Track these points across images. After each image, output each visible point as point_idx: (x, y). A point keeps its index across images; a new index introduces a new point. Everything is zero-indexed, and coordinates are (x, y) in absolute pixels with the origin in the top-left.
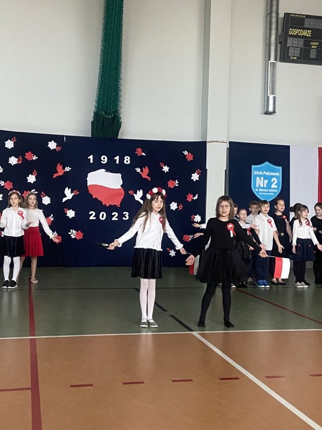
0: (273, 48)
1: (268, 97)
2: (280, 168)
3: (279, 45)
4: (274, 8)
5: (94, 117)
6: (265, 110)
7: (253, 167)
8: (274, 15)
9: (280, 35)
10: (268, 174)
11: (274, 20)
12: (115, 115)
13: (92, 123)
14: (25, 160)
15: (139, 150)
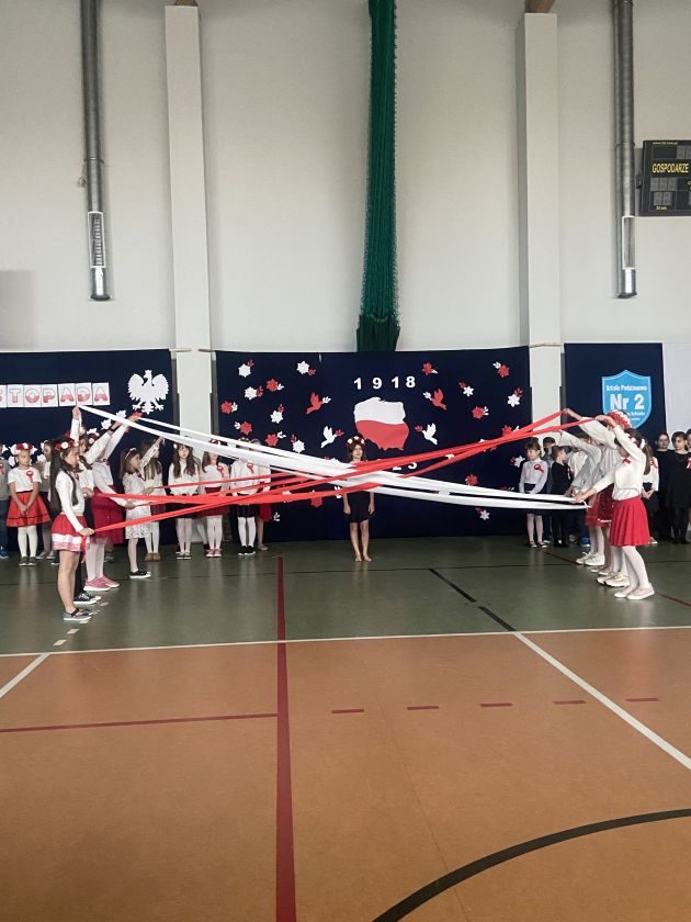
0: (627, 196)
1: (623, 272)
2: (649, 378)
3: (637, 191)
4: (627, 136)
5: (360, 323)
6: (620, 291)
7: (604, 379)
8: (627, 146)
9: (639, 176)
10: (628, 388)
11: (627, 154)
12: (390, 317)
13: (358, 331)
14: (266, 391)
15: (427, 366)
